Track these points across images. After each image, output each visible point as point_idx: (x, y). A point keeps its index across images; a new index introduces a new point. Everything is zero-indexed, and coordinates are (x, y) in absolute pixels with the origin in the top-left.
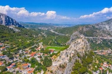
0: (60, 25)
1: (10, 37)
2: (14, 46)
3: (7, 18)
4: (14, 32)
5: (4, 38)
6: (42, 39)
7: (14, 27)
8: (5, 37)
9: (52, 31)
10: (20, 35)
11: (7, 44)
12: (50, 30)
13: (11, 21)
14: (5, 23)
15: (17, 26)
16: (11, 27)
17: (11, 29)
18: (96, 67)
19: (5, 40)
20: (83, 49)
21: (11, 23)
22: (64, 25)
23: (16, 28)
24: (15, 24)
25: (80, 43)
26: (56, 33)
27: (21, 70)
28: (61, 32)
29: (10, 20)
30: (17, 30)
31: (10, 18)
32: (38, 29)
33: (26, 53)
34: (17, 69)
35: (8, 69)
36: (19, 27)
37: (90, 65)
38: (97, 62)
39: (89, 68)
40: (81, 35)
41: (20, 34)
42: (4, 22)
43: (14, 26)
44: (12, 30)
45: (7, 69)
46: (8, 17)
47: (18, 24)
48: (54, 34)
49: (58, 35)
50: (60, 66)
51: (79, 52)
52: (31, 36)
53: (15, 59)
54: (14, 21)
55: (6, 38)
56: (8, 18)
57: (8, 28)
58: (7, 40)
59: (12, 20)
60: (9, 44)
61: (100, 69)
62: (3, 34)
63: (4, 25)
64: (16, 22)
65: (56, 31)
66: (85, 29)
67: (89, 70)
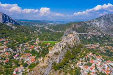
0: (54, 22)
1: (9, 34)
2: (15, 41)
3: (4, 16)
4: (12, 29)
5: (5, 35)
6: (38, 36)
7: (10, 25)
8: (5, 33)
9: (46, 28)
10: (17, 32)
11: (9, 39)
12: (44, 27)
13: (8, 19)
14: (3, 20)
16: (9, 24)
17: (8, 26)
18: (83, 55)
19: (6, 36)
20: (73, 42)
21: (8, 21)
22: (58, 22)
23: (13, 25)
24: (12, 22)
25: (71, 38)
26: (51, 30)
27: (24, 58)
28: (56, 29)
29: (7, 18)
30: (14, 27)
32: (33, 26)
33: (26, 47)
34: (21, 58)
35: (15, 57)
36: (15, 24)
37: (78, 54)
38: (84, 52)
39: (78, 56)
40: (73, 32)
41: (18, 30)
42: (1, 19)
44: (10, 27)
45: (13, 58)
47: (15, 22)
48: (48, 31)
49: (52, 32)
50: (55, 54)
51: (70, 44)
52: (27, 33)
53: (18, 51)
54: (11, 19)
55: (7, 34)
57: (6, 25)
58: (8, 36)
59: (9, 17)
61: (86, 57)
62: (3, 31)
63: (2, 22)
64: (12, 19)
65: (50, 28)
66: (77, 26)
67: (77, 57)
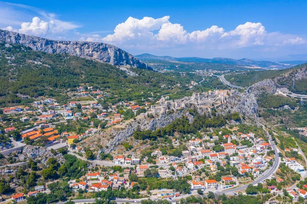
1: (113, 84)
3: (118, 53)
4: (126, 77)
5: (105, 85)
6: (177, 93)
7: (127, 69)
8: (108, 83)
10: (134, 82)
11: (108, 92)
12: (218, 76)
13: (124, 58)
14: (115, 60)
15: (135, 67)
16: (124, 68)
17: (122, 71)
19: (106, 87)
21: (125, 61)
23: (131, 69)
24: (132, 63)
26: (227, 83)
29: (123, 55)
31: (123, 53)
33: (127, 106)
36: (138, 67)
42: (112, 58)
43: (128, 66)
46: (119, 50)
47: (138, 62)
54: (130, 57)
55: (108, 85)
56: (120, 52)
57: (118, 70)
58: (109, 87)
59: (126, 54)
60: (110, 92)
62: (105, 79)
63: (113, 64)
64: (133, 58)
